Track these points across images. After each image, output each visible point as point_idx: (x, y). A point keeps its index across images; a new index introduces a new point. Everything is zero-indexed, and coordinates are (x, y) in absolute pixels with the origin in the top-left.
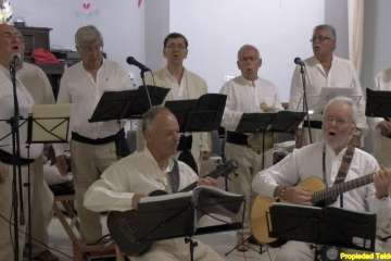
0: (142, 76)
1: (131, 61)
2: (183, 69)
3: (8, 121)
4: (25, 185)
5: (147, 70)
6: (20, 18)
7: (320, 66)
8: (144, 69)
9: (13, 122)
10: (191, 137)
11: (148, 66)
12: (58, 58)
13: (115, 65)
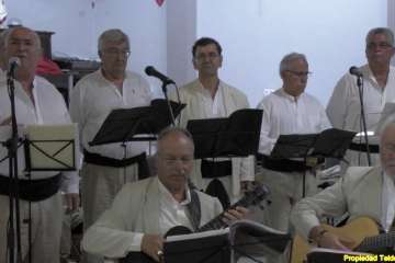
0: (164, 90)
1: (150, 71)
2: (218, 81)
3: (4, 144)
4: (25, 221)
5: (171, 82)
6: (16, 20)
7: (374, 79)
8: (166, 81)
9: (10, 145)
10: (230, 163)
11: (171, 78)
12: (61, 68)
13: (136, 75)
